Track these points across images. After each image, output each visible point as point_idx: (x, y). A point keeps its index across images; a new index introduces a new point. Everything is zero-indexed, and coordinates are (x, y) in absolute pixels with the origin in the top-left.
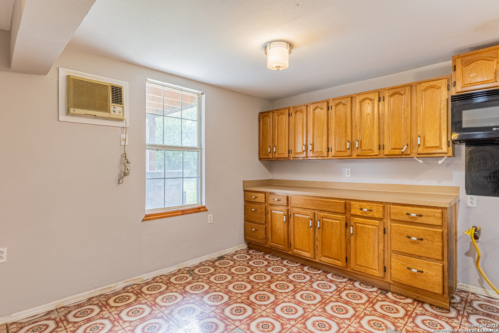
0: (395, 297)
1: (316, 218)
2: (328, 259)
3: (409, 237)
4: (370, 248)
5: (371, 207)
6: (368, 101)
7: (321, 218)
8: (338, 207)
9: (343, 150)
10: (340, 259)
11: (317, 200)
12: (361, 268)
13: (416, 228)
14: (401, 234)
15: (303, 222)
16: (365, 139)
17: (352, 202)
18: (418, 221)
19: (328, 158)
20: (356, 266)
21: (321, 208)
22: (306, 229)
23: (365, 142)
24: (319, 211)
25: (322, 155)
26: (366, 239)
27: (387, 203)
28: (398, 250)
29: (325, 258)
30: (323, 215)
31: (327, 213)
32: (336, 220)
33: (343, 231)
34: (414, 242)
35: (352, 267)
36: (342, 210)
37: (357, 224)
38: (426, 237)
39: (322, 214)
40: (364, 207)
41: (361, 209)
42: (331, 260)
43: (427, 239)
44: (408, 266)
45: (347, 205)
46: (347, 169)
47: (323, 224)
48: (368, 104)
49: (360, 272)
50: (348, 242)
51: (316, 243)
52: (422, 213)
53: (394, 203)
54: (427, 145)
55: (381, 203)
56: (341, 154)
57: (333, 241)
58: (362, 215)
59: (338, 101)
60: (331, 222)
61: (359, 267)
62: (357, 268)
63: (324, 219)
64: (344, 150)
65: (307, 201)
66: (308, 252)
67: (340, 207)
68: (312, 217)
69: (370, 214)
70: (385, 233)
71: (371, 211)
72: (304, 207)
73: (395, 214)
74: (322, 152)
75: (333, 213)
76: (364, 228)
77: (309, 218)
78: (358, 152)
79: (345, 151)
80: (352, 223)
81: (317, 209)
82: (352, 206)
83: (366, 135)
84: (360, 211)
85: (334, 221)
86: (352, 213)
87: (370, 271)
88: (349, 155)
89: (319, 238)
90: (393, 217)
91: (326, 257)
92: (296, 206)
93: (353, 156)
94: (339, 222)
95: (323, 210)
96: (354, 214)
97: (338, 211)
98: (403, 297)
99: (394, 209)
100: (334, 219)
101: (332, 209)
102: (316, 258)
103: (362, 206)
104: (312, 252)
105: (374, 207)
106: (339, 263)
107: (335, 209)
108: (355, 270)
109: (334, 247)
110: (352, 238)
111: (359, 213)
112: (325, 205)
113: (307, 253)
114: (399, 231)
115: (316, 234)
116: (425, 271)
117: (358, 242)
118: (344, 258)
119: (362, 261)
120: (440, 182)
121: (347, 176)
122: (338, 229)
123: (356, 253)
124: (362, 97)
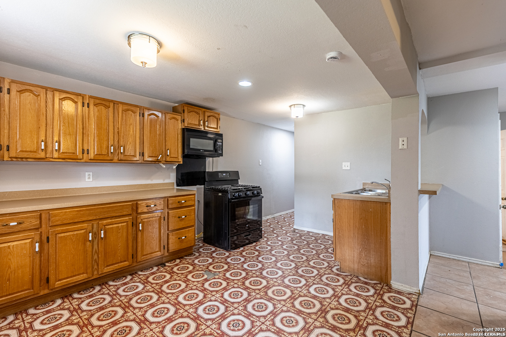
0: (170, 263)
1: (95, 229)
2: (113, 266)
3: (179, 218)
4: (154, 236)
5: (155, 203)
6: (130, 112)
7: (104, 226)
8: (124, 210)
9: (104, 154)
10: (126, 260)
11: (98, 208)
12: (146, 256)
13: (183, 210)
14: (175, 217)
15: (74, 240)
16: (128, 145)
17: (139, 202)
18: (185, 205)
19: (82, 161)
20: (143, 257)
21: (104, 216)
22: (80, 247)
23: (129, 149)
24: (99, 220)
25: (75, 157)
26: (151, 230)
27: (165, 197)
28: (173, 229)
29: (108, 268)
30: (107, 222)
31: (110, 219)
32: (122, 223)
33: (130, 231)
35: (139, 258)
36: (129, 212)
37: (144, 220)
38: (188, 214)
39: (105, 222)
40: (150, 204)
41: (147, 206)
42: (116, 265)
43: (188, 215)
44: (179, 237)
45: (135, 205)
48: (131, 115)
49: (147, 259)
50: (136, 239)
51: (96, 257)
52: (186, 200)
53: (169, 196)
55: (162, 197)
56: (101, 157)
57: (119, 245)
58: (148, 211)
59: (98, 101)
60: (117, 226)
61: (145, 257)
62: (144, 258)
63: (107, 227)
64: (106, 154)
65: (82, 212)
66: (83, 273)
67: (127, 209)
68: (90, 229)
69: (154, 209)
70: (164, 220)
71: (155, 205)
72: (76, 221)
74: (74, 153)
75: (117, 217)
76: (149, 222)
77: (84, 232)
78: (121, 157)
80: (139, 220)
81: (98, 217)
82: (139, 206)
83: (129, 142)
84: (147, 208)
85: (120, 225)
86: (139, 211)
87: (153, 255)
88: (112, 159)
89: (101, 249)
90: (172, 206)
91: (109, 266)
92: (61, 224)
93: (115, 160)
94: (125, 224)
95: (107, 217)
96: (141, 212)
97: (125, 213)
98: (174, 261)
100: (120, 223)
101: (118, 213)
102: (95, 274)
103: (148, 204)
104: (89, 270)
105: (158, 202)
106: (125, 263)
107: (122, 213)
108: (142, 261)
109: (120, 250)
110: (140, 234)
111: (146, 210)
112: (109, 211)
113: (82, 276)
114: (174, 216)
115: (97, 247)
116: (187, 235)
117: (144, 235)
118: (130, 256)
119: (147, 250)
120: (164, 180)
121: (87, 180)
122: (125, 230)
123: (142, 246)
124: (126, 107)
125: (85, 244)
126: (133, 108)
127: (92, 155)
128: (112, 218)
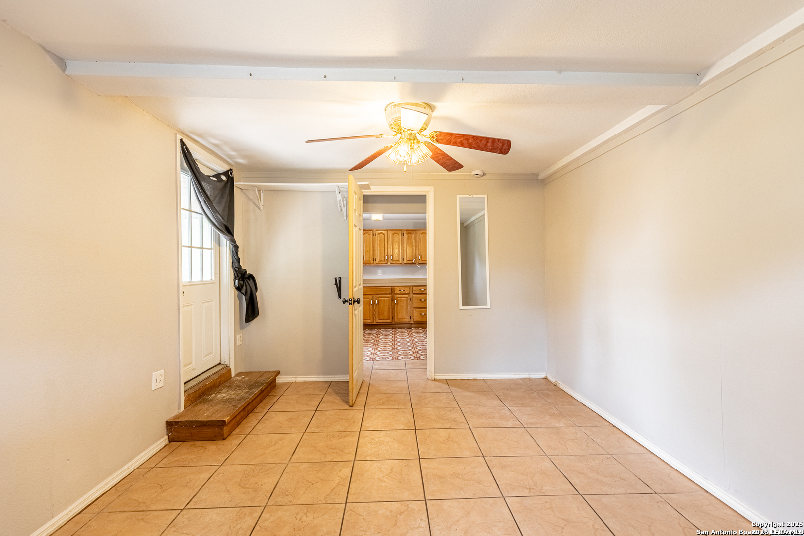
1: (374, 299)
2: (383, 320)
3: (421, 300)
4: (404, 309)
5: (404, 289)
6: (396, 234)
9: (382, 260)
10: (389, 318)
11: (374, 289)
13: (423, 296)
14: (418, 299)
16: (395, 254)
17: (395, 288)
18: (424, 292)
19: (373, 264)
21: (377, 293)
23: (395, 256)
24: (376, 295)
25: (370, 263)
26: (402, 305)
27: (411, 286)
28: (416, 307)
32: (386, 298)
33: (390, 303)
34: (423, 301)
35: (396, 320)
37: (398, 298)
39: (378, 296)
40: (400, 289)
41: (399, 291)
44: (421, 313)
45: (392, 289)
46: (379, 271)
47: (378, 302)
48: (396, 236)
49: (399, 322)
50: (393, 308)
51: (374, 313)
53: (414, 286)
54: (423, 259)
55: (409, 286)
57: (384, 310)
60: (384, 299)
62: (398, 320)
63: (379, 299)
65: (368, 290)
67: (389, 291)
68: (371, 298)
69: (404, 292)
70: (410, 300)
73: (415, 291)
74: (369, 261)
75: (384, 295)
76: (401, 300)
77: (370, 300)
78: (391, 261)
79: (384, 261)
80: (395, 298)
81: (375, 293)
82: (395, 290)
86: (395, 293)
87: (404, 320)
89: (376, 310)
90: (414, 292)
91: (380, 320)
93: (387, 264)
94: (388, 299)
95: (379, 294)
97: (388, 293)
98: (418, 328)
99: (415, 288)
101: (385, 292)
102: (374, 322)
104: (372, 319)
105: (406, 289)
106: (388, 321)
108: (397, 322)
109: (385, 313)
110: (395, 306)
111: (399, 293)
112: (381, 290)
113: (369, 321)
115: (374, 308)
117: (398, 307)
118: (391, 317)
119: (400, 316)
120: (424, 276)
121: (379, 275)
122: (388, 302)
123: (397, 313)
124: (393, 232)
125: (370, 305)
126: (397, 232)
127: (377, 262)
128: (382, 294)
